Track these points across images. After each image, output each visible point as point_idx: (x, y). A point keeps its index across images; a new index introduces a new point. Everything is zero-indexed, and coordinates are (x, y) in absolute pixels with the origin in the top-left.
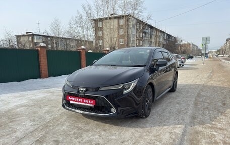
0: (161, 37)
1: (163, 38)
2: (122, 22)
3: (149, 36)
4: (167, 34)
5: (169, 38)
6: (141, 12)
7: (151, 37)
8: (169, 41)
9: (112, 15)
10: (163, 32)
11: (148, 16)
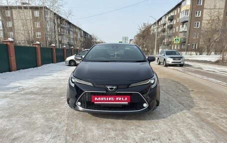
0: (79, 33)
1: (81, 34)
2: (37, 13)
3: (67, 32)
4: (84, 31)
5: (85, 35)
6: (61, 6)
7: (69, 33)
8: (85, 38)
9: (24, 4)
10: (80, 29)
11: (69, 11)
